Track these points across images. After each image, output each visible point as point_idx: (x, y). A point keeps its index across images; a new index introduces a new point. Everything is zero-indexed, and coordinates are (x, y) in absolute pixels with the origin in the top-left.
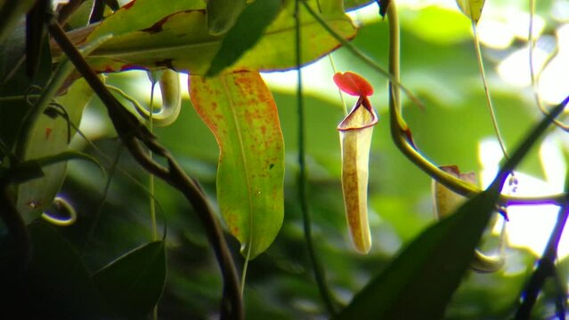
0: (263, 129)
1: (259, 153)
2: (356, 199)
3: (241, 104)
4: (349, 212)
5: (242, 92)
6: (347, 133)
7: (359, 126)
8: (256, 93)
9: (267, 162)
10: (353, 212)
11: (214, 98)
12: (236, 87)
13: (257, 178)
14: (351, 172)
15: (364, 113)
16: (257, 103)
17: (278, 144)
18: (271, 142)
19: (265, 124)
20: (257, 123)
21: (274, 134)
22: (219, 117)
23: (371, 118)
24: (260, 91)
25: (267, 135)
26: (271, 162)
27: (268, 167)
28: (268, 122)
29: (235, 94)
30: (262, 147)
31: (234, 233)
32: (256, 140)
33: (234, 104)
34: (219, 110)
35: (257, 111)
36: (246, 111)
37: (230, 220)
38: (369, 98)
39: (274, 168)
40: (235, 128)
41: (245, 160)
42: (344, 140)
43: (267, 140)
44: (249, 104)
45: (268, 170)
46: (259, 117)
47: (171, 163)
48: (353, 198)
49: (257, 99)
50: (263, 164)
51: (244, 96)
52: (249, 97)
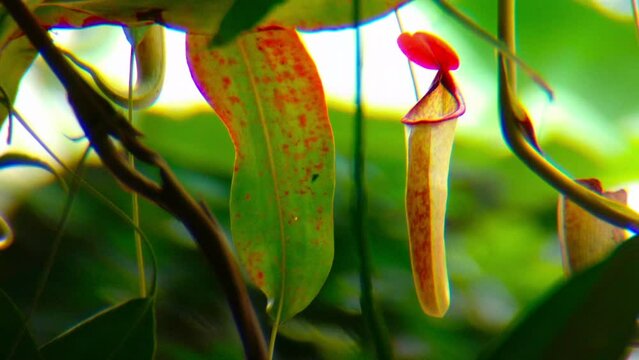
0: (302, 120)
1: (296, 157)
2: (426, 232)
3: (267, 80)
4: (416, 252)
5: (269, 61)
6: (415, 128)
7: (436, 117)
8: (291, 62)
9: (308, 171)
10: (422, 253)
11: (227, 71)
12: (259, 54)
13: (293, 197)
14: (420, 191)
15: (444, 97)
16: (292, 79)
17: (324, 144)
18: (314, 140)
19: (303, 111)
20: (292, 110)
21: (318, 127)
22: (234, 100)
23: (454, 105)
24: (297, 60)
25: (307, 129)
26: (315, 171)
27: (310, 179)
28: (309, 110)
29: (259, 64)
30: (301, 148)
31: (257, 282)
32: (290, 136)
33: (257, 80)
34: (233, 90)
35: (292, 91)
36: (276, 91)
37: (250, 261)
38: (453, 73)
39: (318, 180)
40: (258, 117)
41: (273, 167)
42: (411, 139)
43: (308, 136)
44: (280, 80)
45: (309, 183)
46: (296, 100)
47: (164, 175)
48: (421, 230)
49: (292, 72)
50: (302, 174)
51: (273, 67)
52: (280, 68)
